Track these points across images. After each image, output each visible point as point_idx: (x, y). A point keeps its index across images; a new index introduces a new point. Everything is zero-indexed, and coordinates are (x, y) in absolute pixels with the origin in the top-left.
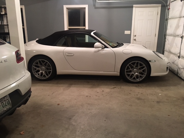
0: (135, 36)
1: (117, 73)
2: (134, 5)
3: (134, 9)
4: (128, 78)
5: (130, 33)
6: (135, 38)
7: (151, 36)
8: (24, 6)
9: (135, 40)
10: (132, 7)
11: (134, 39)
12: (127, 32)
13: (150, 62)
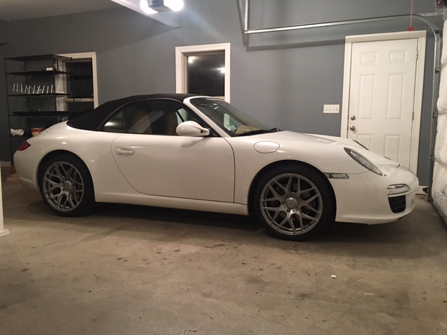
0: (353, 119)
1: (240, 206)
2: (347, 37)
3: (348, 46)
4: (270, 223)
5: (338, 112)
6: (352, 123)
7: (400, 118)
8: (95, 53)
9: (353, 129)
10: (343, 42)
11: (351, 126)
12: (330, 109)
13: (329, 179)
